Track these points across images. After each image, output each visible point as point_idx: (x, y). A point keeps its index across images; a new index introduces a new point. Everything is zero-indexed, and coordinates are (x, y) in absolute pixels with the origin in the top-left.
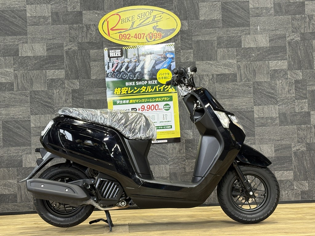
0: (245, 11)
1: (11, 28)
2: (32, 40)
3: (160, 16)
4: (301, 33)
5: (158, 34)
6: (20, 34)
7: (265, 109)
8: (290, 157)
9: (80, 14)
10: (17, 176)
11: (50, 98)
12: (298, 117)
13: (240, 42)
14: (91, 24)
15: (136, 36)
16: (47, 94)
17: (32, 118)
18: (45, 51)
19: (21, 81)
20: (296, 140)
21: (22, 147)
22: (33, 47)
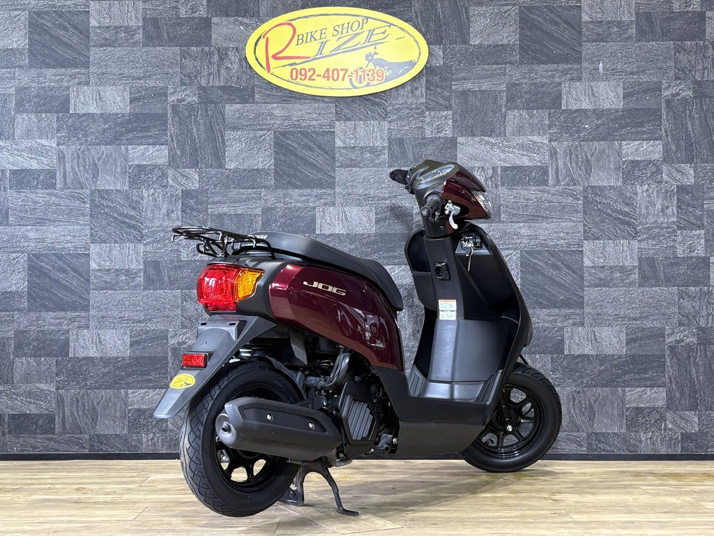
0: (572, 27)
1: (55, 51)
2: (99, 79)
3: (384, 33)
4: (696, 82)
5: (376, 71)
6: (74, 64)
7: (608, 249)
8: (660, 358)
9: (207, 23)
10: (57, 376)
11: (134, 208)
12: (683, 269)
13: (559, 97)
14: (229, 48)
15: (327, 75)
16: (127, 197)
17: (94, 249)
18: (126, 104)
19: (73, 169)
20: (676, 320)
21: (68, 313)
22: (100, 95)
